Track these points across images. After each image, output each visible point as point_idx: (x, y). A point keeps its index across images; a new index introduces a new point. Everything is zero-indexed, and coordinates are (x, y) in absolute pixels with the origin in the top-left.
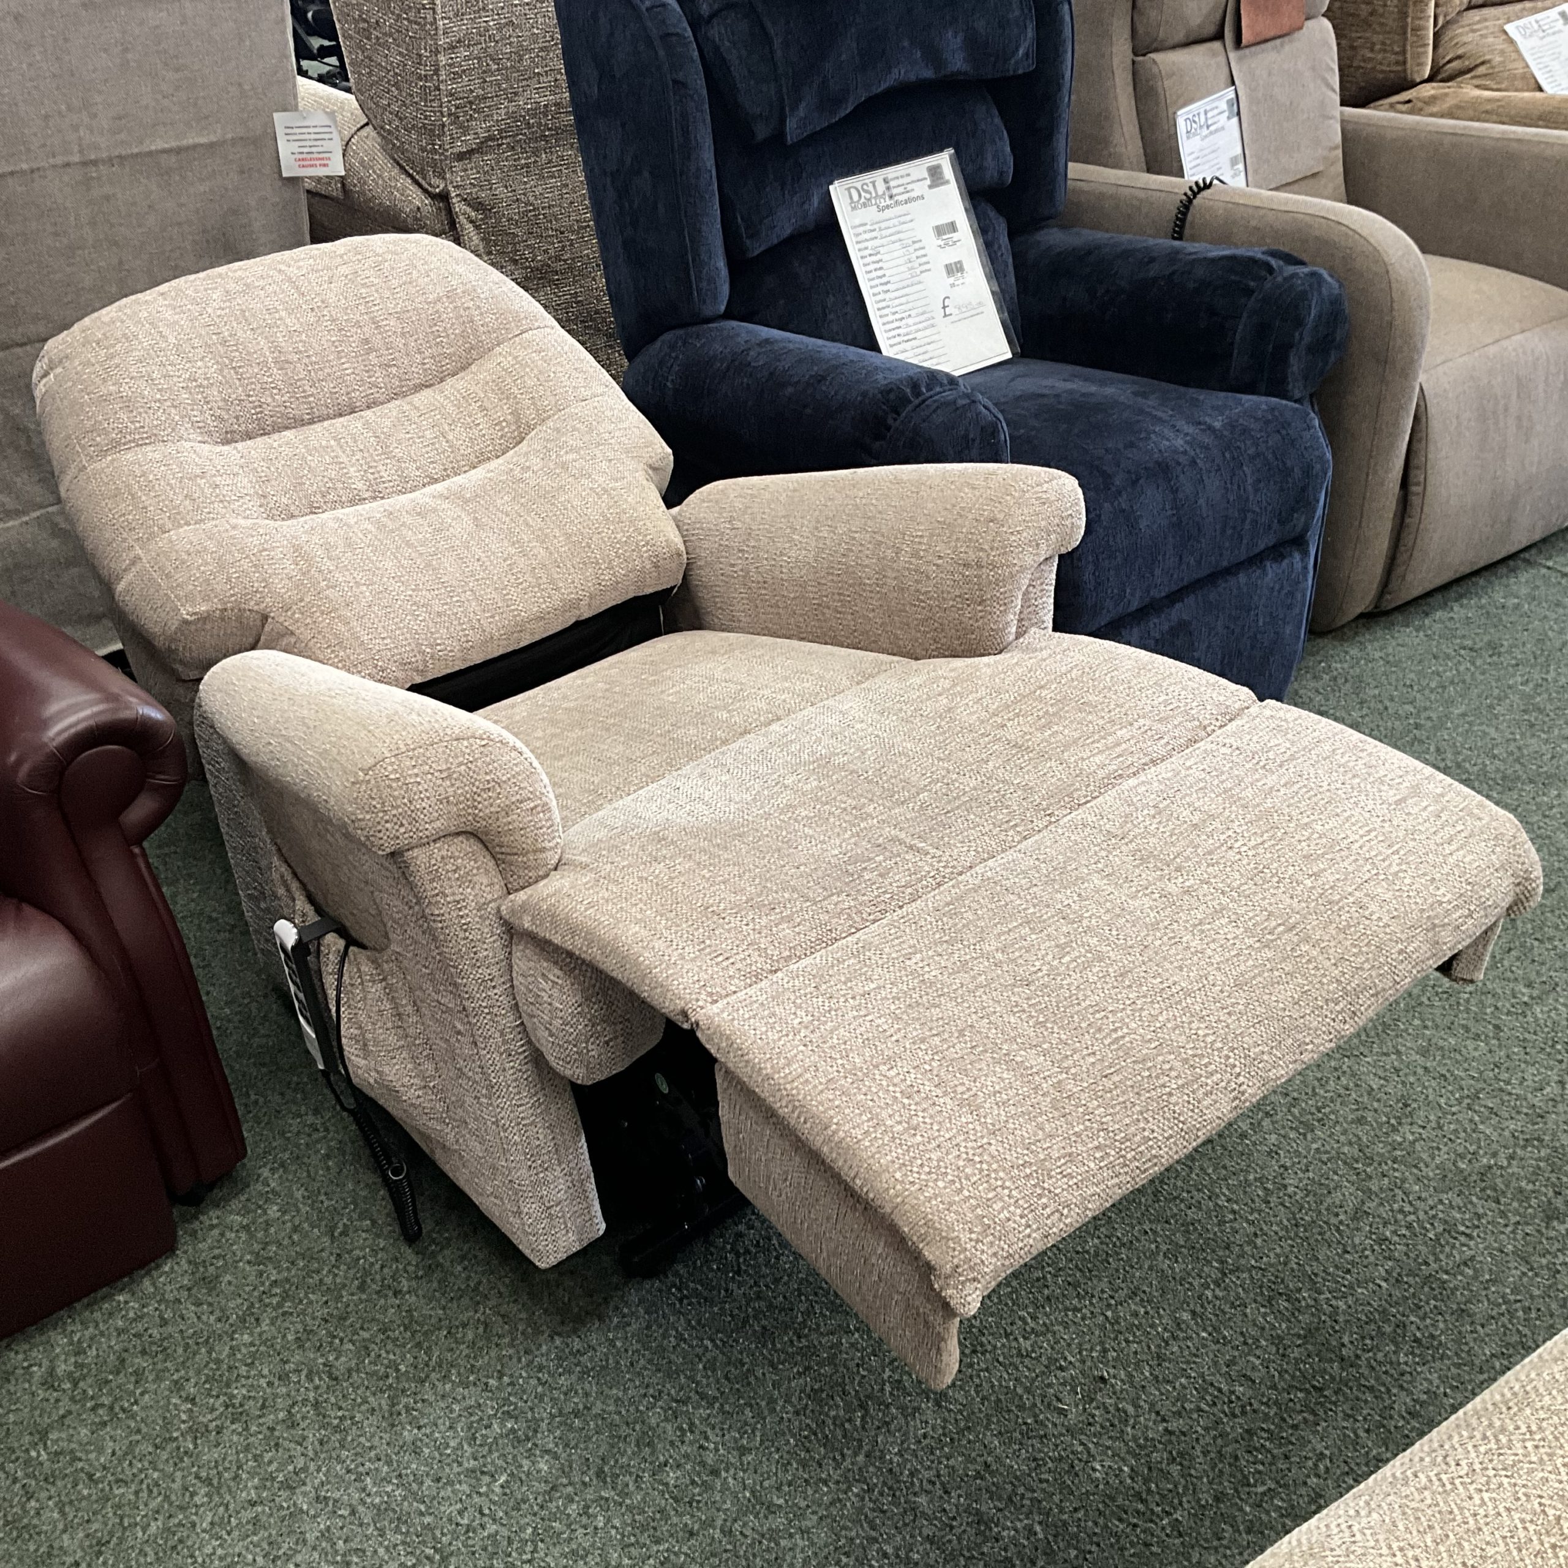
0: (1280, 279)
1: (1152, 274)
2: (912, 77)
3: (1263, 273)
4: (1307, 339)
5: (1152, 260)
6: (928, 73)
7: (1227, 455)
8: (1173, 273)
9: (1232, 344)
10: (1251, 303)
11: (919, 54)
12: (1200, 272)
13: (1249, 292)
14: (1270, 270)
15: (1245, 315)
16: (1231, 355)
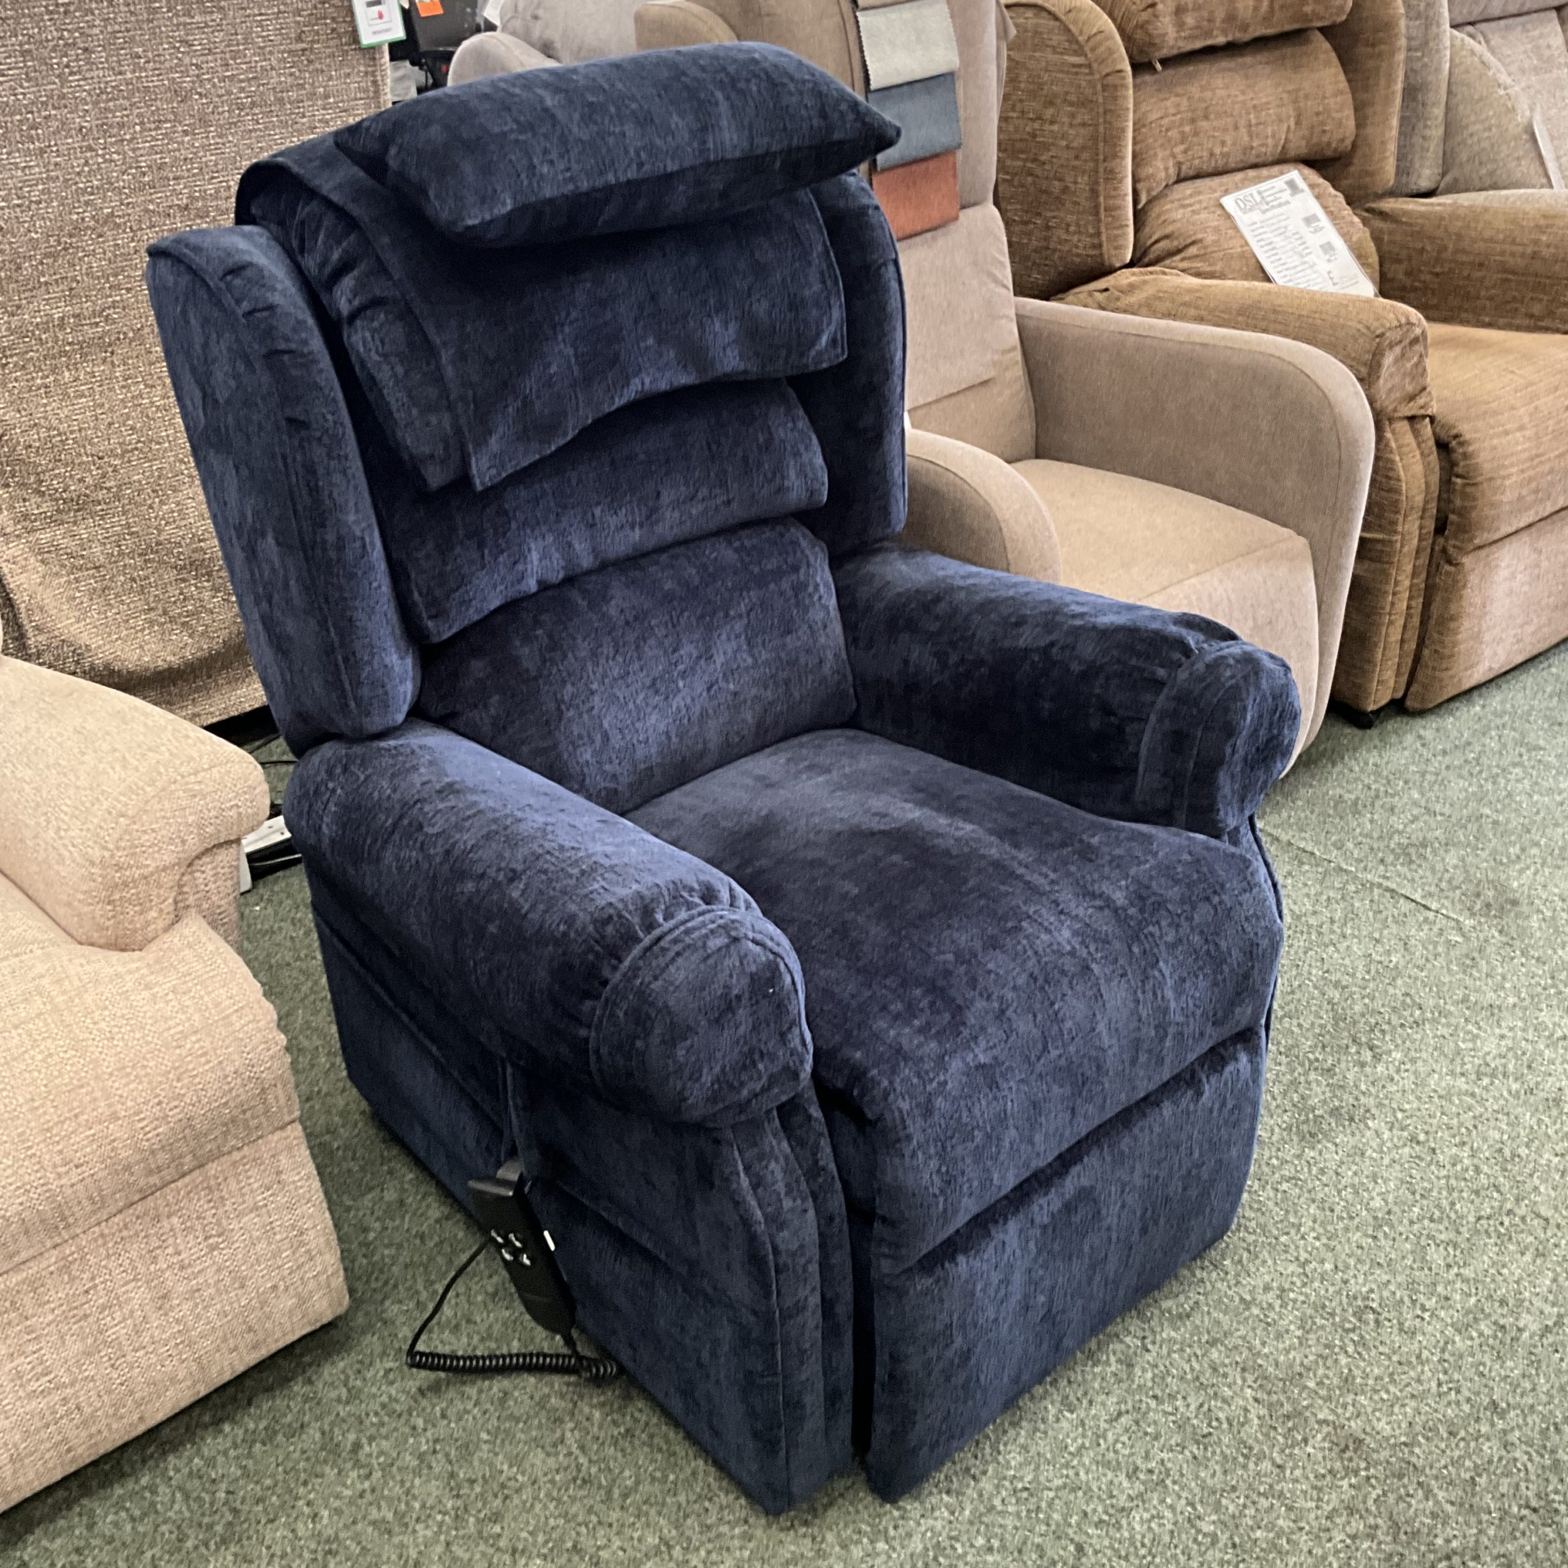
0: (1200, 666)
1: (1021, 643)
2: (663, 386)
3: (1176, 656)
4: (1241, 752)
5: (1020, 622)
6: (685, 379)
7: (1136, 950)
8: (1052, 644)
9: (1136, 755)
10: (1162, 701)
11: (672, 354)
12: (1088, 650)
13: (1160, 684)
14: (1187, 651)
15: (1153, 718)
16: (1136, 770)
